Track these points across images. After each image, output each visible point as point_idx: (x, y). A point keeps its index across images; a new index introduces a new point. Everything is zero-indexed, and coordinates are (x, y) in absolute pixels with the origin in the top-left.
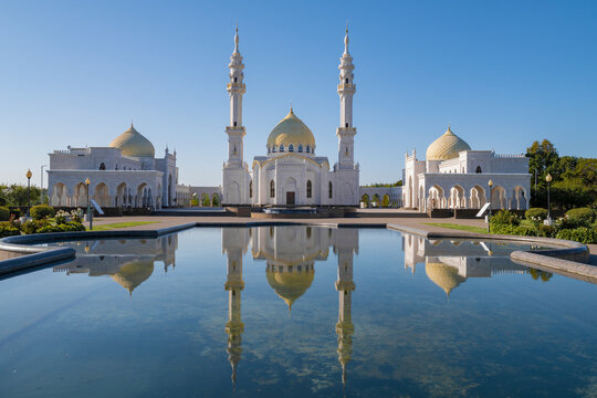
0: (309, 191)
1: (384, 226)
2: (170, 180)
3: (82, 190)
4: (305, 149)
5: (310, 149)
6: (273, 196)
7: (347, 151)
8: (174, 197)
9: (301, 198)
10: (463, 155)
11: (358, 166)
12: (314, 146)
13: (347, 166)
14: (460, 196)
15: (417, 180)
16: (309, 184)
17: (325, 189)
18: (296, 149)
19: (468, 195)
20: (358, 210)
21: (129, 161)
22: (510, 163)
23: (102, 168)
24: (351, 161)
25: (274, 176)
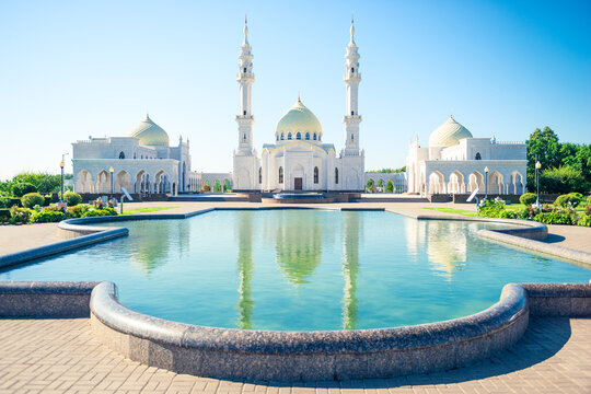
0: (316, 177)
1: (383, 210)
2: (184, 169)
3: (104, 177)
4: (312, 137)
5: (317, 137)
6: (281, 182)
7: (353, 138)
8: (187, 183)
9: (309, 184)
10: (464, 143)
11: (363, 152)
12: (321, 134)
13: (353, 153)
14: (460, 181)
15: (419, 165)
16: (316, 170)
17: (332, 175)
18: (303, 136)
19: (466, 181)
20: (363, 195)
21: (146, 150)
22: (509, 151)
23: (122, 156)
24: (358, 148)
25: (283, 162)
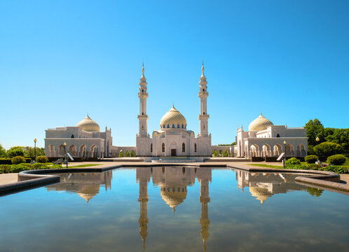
0: (184, 148)
1: (225, 166)
2: (108, 144)
3: (63, 149)
4: (181, 126)
5: (184, 127)
6: (163, 151)
7: (204, 127)
8: (110, 152)
9: (179, 152)
10: (269, 129)
11: (210, 135)
12: (186, 125)
13: (206, 136)
14: (268, 150)
15: (243, 141)
16: (184, 145)
17: (193, 147)
18: (176, 126)
19: (272, 150)
20: (211, 158)
21: (86, 134)
22: (296, 132)
23: (73, 137)
24: (207, 132)
25: (164, 140)
